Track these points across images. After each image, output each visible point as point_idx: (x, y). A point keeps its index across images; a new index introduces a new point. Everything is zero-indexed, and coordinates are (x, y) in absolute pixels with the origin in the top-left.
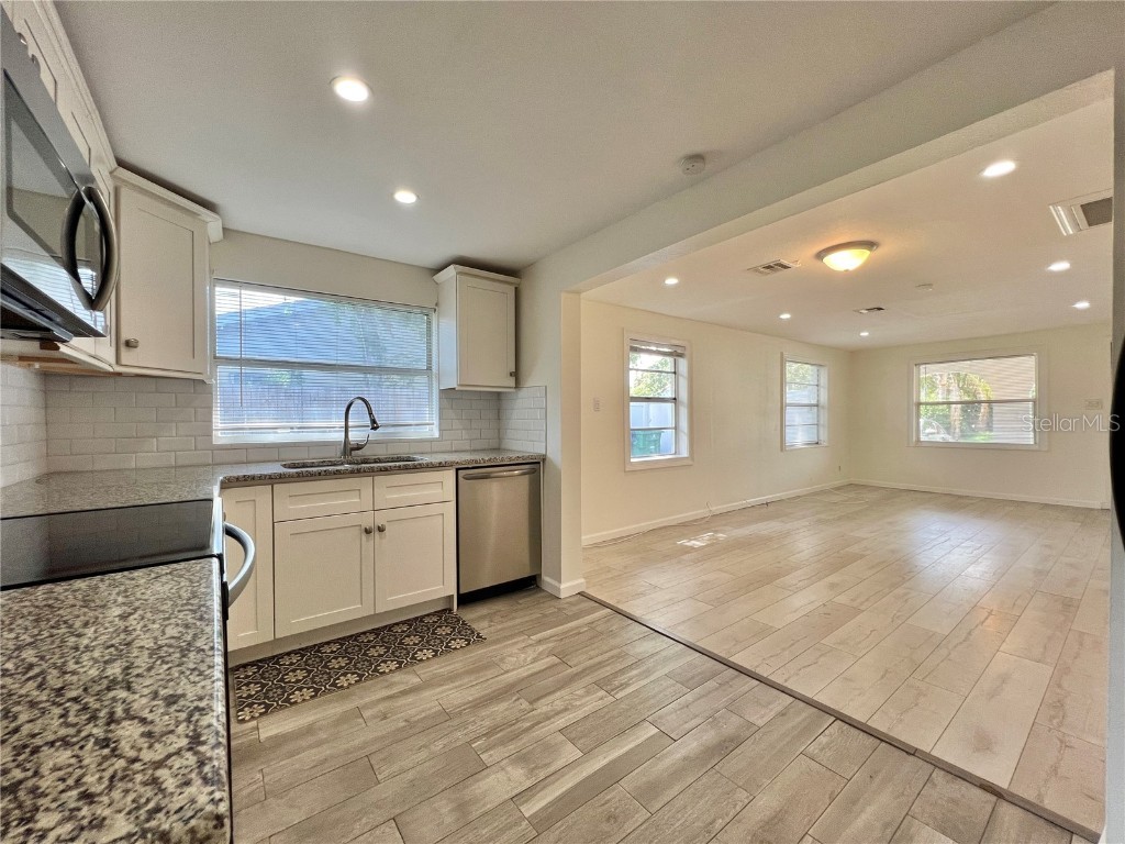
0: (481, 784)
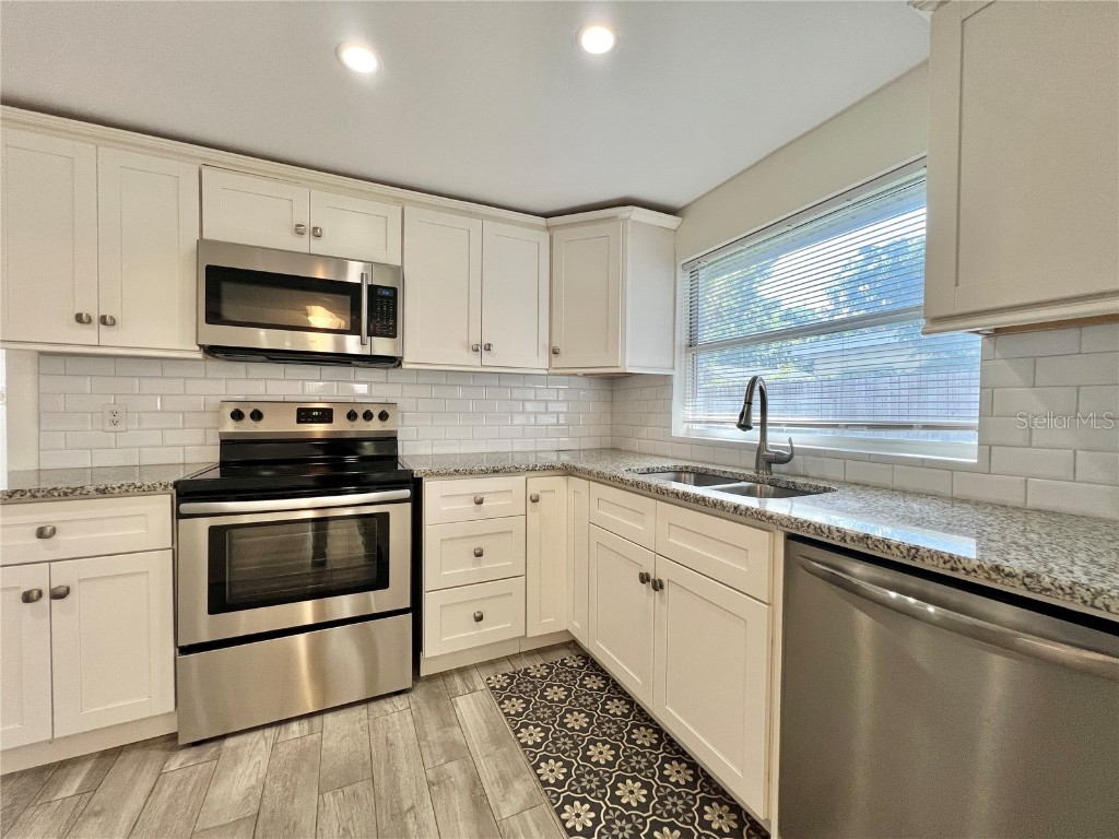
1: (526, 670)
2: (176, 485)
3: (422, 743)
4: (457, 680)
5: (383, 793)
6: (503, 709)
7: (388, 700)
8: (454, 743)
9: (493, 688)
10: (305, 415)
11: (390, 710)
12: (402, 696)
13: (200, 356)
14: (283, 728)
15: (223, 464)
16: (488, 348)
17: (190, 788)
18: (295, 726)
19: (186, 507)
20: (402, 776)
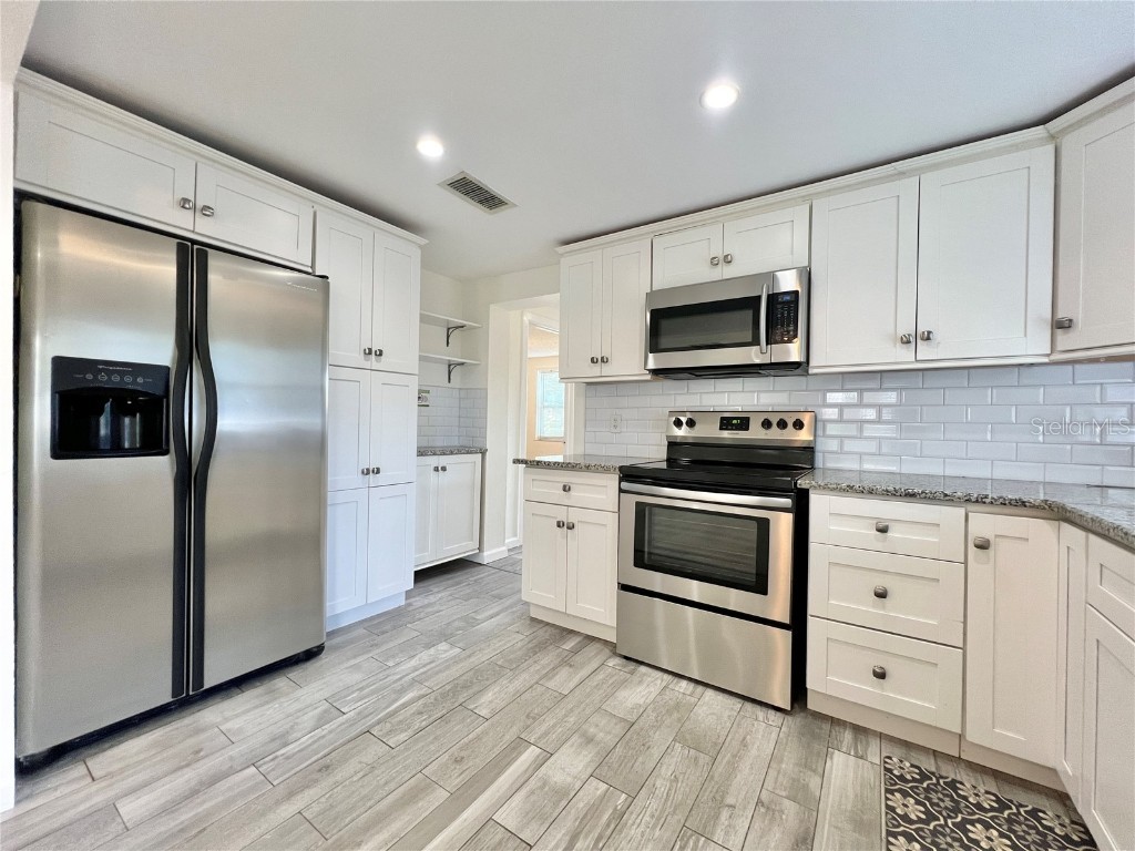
0: (588, 759)
1: (954, 781)
2: (621, 468)
3: (773, 765)
4: (848, 736)
5: (716, 775)
6: (887, 799)
7: (764, 709)
8: (806, 787)
9: (890, 771)
10: (726, 423)
11: (761, 718)
12: (779, 714)
13: (649, 377)
14: (676, 680)
15: (668, 460)
16: (928, 337)
17: (610, 682)
18: (684, 683)
19: (625, 485)
20: (739, 776)
